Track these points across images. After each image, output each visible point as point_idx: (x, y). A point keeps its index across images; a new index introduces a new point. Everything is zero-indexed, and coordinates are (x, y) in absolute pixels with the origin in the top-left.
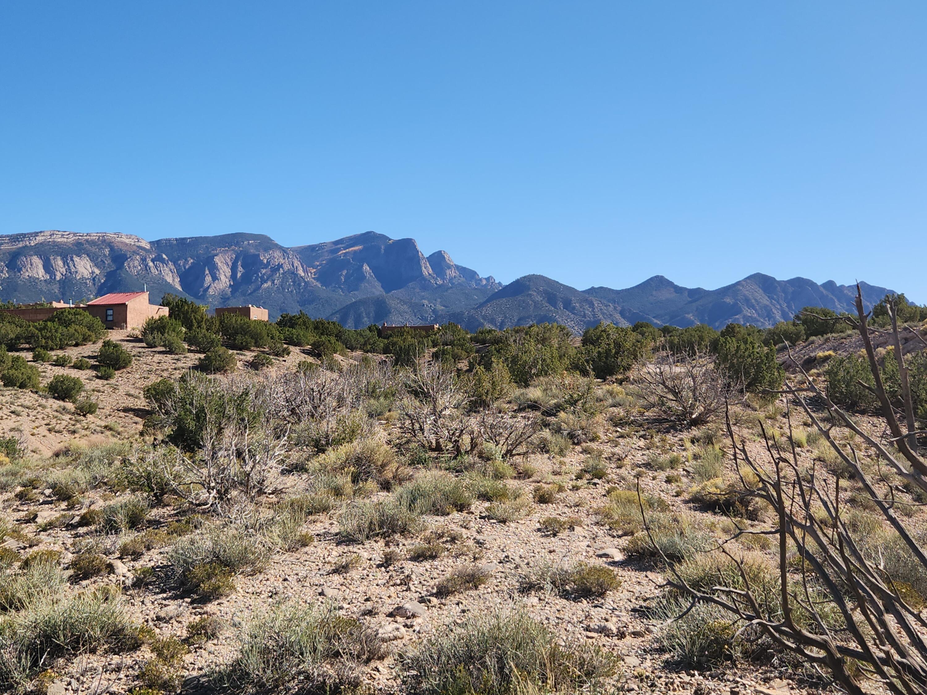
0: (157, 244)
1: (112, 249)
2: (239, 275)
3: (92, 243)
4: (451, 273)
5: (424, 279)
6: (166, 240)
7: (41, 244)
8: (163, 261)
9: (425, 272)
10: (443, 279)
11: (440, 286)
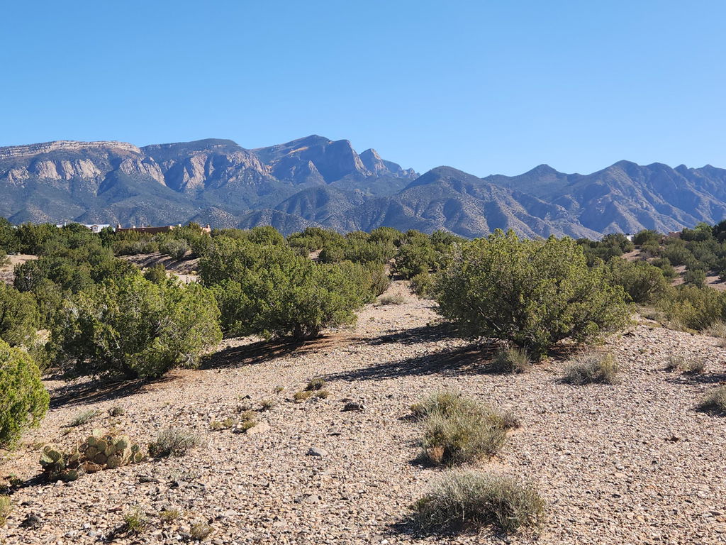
0: (146, 149)
1: (110, 154)
2: (211, 172)
3: (95, 150)
4: (378, 167)
5: (358, 172)
6: (153, 146)
7: (54, 151)
8: (150, 162)
9: (358, 166)
10: (372, 171)
11: (369, 177)
